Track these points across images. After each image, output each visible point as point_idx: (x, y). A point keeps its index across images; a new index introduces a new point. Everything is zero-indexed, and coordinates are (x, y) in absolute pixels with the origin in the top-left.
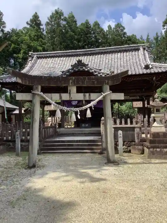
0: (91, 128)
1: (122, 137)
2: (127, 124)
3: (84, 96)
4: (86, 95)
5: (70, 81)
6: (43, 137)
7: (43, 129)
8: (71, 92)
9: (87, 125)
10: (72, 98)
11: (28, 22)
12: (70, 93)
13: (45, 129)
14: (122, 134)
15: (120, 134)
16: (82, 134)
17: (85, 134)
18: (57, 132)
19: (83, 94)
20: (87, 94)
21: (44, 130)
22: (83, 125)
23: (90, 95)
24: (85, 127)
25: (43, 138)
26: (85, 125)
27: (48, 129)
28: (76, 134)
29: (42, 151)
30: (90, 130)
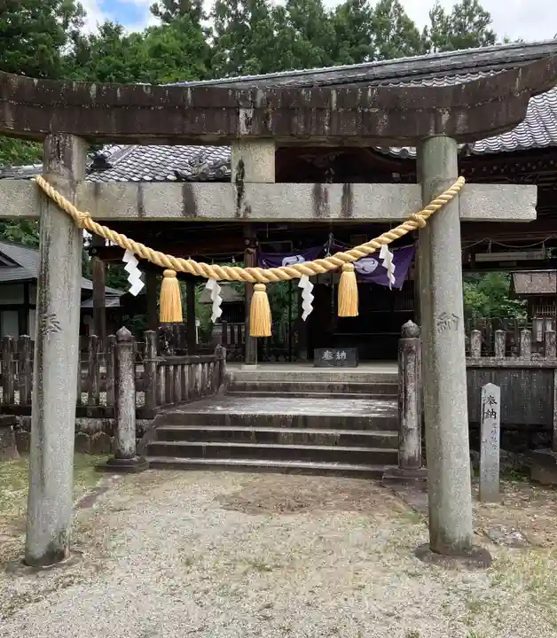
0: (357, 366)
1: (498, 415)
2: (518, 354)
3: (319, 198)
4: (326, 193)
5: (242, 112)
6: (163, 399)
7: (158, 368)
8: (247, 177)
9: (342, 355)
10: (248, 210)
11: (155, 6)
12: (240, 184)
13: (172, 368)
14: (498, 400)
15: (492, 401)
16: (321, 388)
17: (331, 388)
18: (227, 377)
19: (311, 186)
20: (335, 191)
21: (167, 371)
22: (327, 355)
23: (347, 194)
24: (335, 363)
25: (159, 403)
26: (334, 355)
27: (186, 368)
28: (297, 387)
29: (150, 459)
30: (352, 376)
